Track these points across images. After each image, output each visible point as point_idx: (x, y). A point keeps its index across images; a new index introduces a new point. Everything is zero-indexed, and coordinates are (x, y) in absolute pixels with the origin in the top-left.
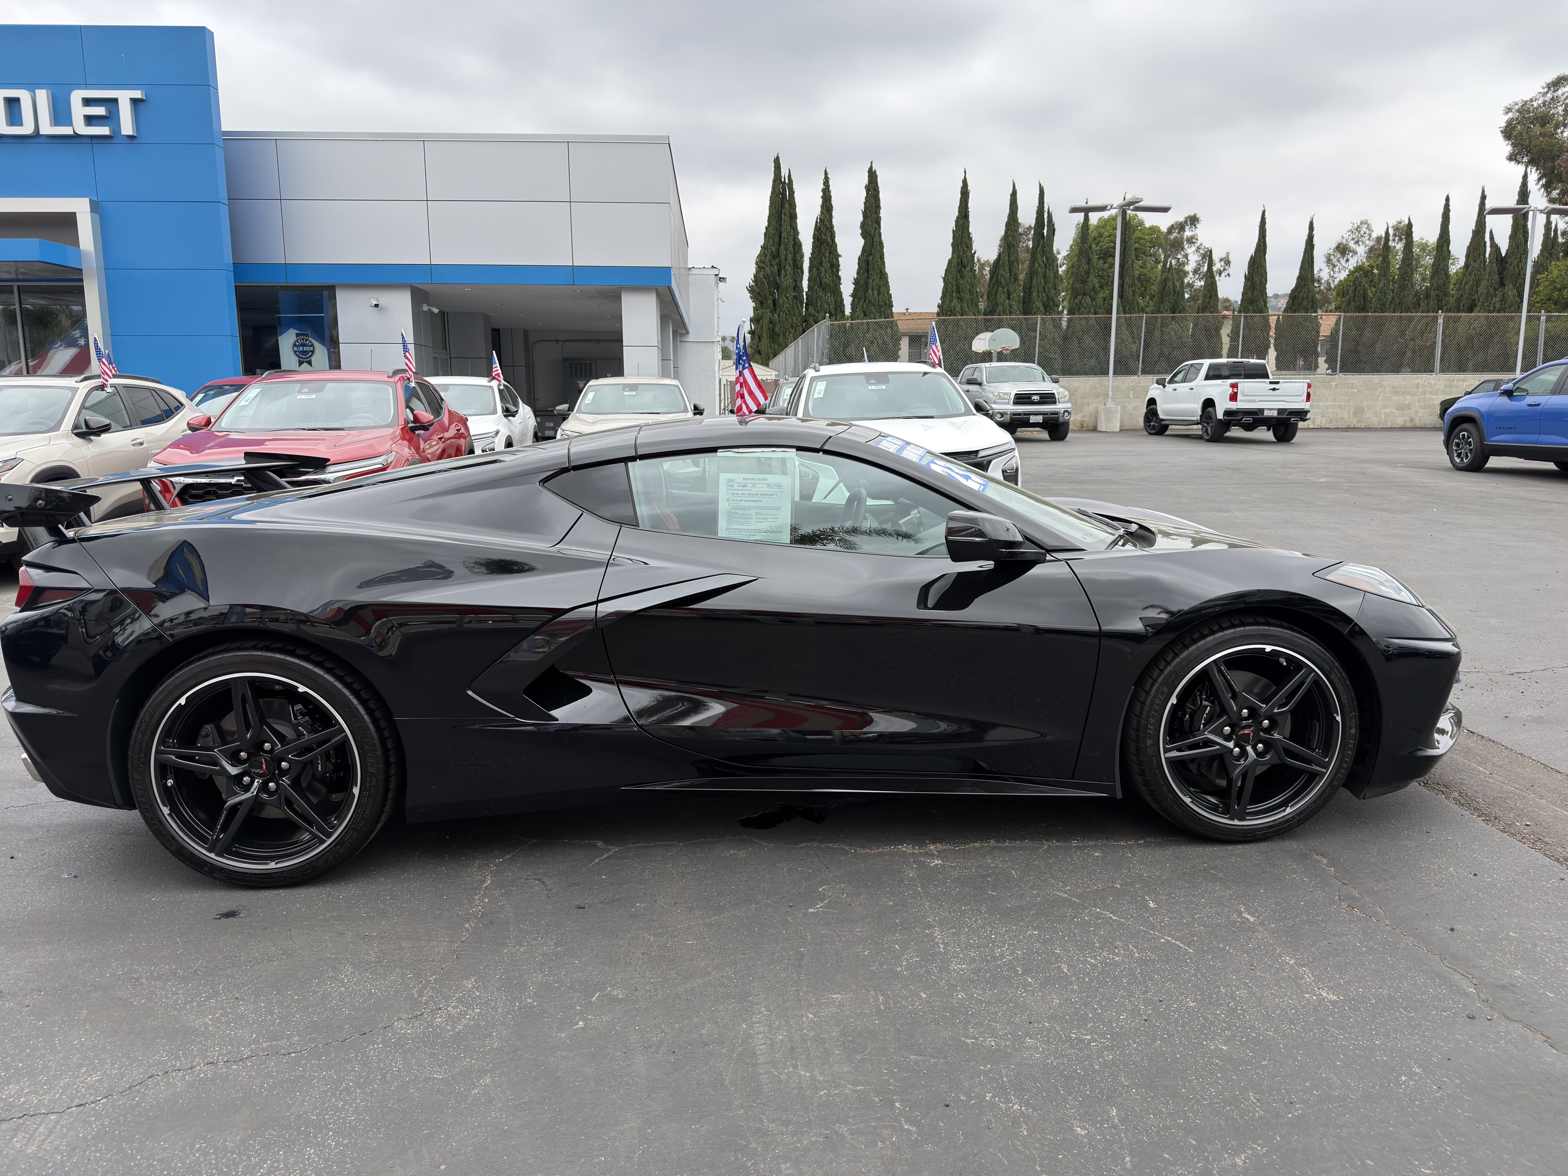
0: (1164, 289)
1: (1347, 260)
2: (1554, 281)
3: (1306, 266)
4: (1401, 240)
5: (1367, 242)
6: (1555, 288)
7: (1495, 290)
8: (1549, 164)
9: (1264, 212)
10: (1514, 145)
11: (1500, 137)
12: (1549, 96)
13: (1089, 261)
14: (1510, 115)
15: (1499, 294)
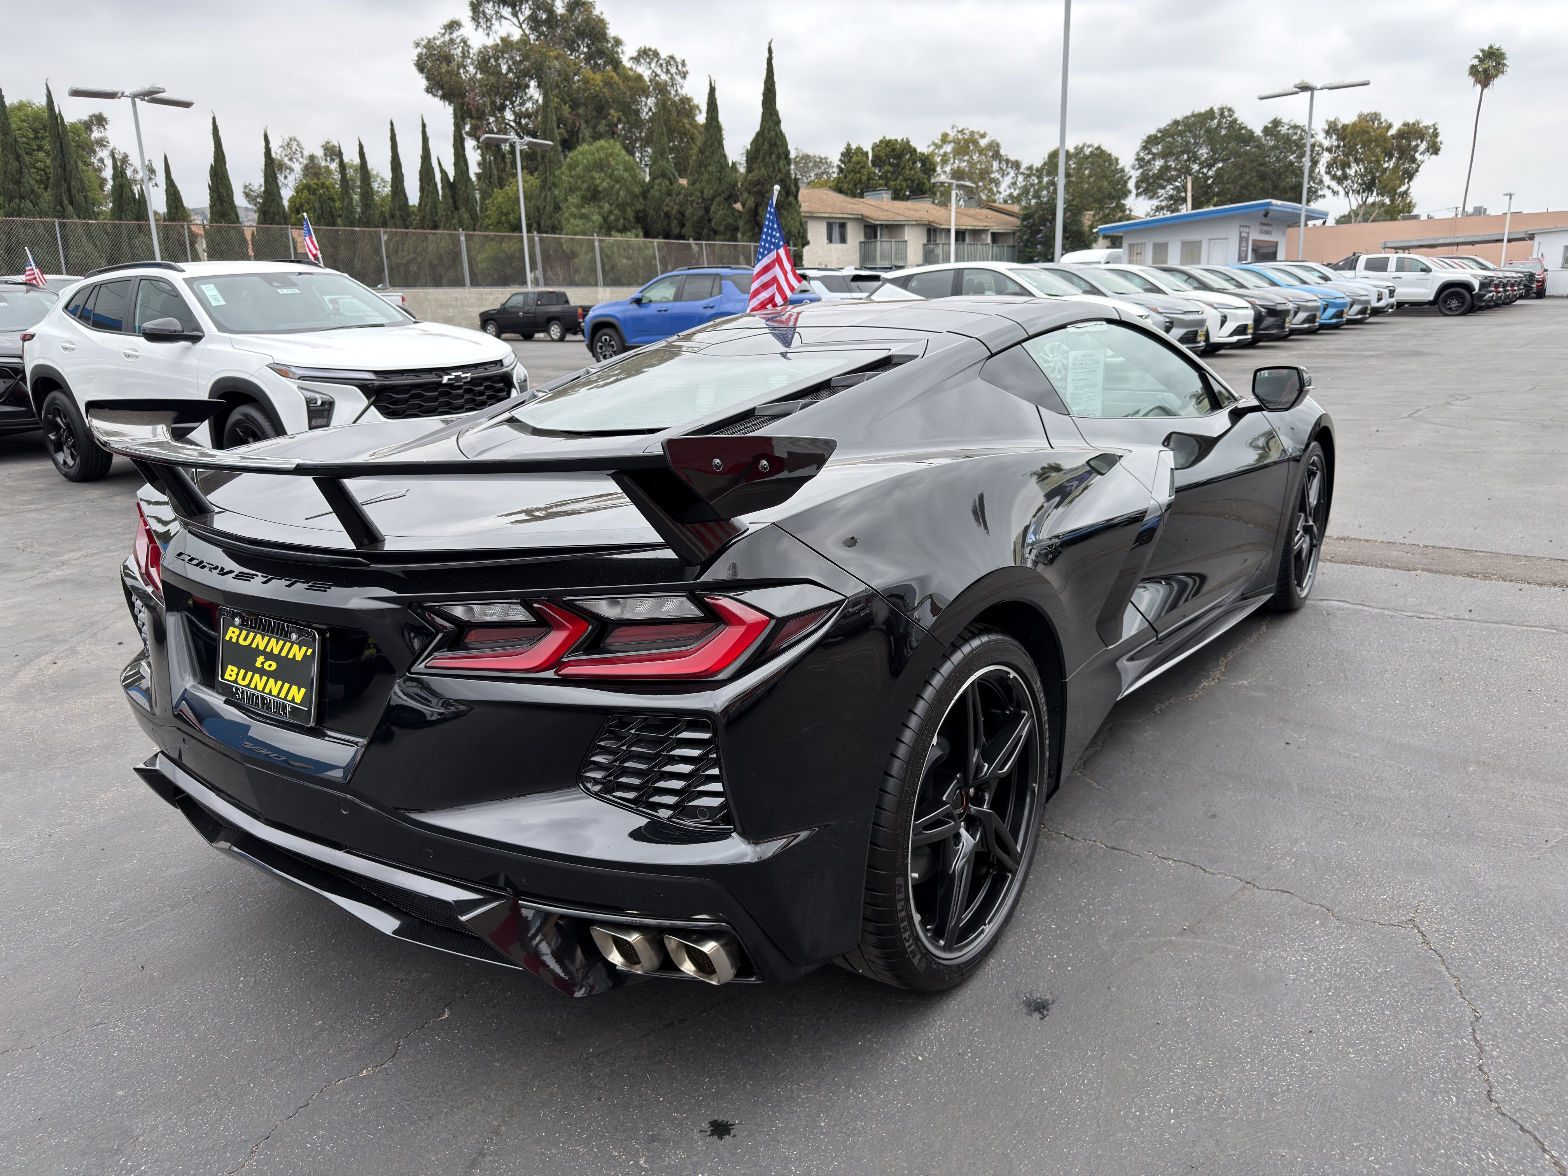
0: (121, 196)
1: (286, 177)
2: (500, 206)
3: (270, 180)
4: (333, 160)
5: (301, 160)
6: (502, 213)
7: (452, 212)
8: (460, 101)
9: (214, 119)
10: (428, 79)
11: (415, 71)
12: (447, 37)
13: (18, 158)
14: (419, 50)
15: (457, 217)
